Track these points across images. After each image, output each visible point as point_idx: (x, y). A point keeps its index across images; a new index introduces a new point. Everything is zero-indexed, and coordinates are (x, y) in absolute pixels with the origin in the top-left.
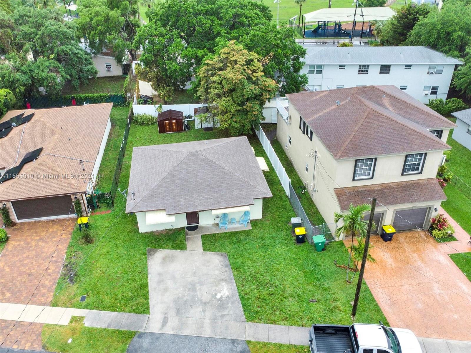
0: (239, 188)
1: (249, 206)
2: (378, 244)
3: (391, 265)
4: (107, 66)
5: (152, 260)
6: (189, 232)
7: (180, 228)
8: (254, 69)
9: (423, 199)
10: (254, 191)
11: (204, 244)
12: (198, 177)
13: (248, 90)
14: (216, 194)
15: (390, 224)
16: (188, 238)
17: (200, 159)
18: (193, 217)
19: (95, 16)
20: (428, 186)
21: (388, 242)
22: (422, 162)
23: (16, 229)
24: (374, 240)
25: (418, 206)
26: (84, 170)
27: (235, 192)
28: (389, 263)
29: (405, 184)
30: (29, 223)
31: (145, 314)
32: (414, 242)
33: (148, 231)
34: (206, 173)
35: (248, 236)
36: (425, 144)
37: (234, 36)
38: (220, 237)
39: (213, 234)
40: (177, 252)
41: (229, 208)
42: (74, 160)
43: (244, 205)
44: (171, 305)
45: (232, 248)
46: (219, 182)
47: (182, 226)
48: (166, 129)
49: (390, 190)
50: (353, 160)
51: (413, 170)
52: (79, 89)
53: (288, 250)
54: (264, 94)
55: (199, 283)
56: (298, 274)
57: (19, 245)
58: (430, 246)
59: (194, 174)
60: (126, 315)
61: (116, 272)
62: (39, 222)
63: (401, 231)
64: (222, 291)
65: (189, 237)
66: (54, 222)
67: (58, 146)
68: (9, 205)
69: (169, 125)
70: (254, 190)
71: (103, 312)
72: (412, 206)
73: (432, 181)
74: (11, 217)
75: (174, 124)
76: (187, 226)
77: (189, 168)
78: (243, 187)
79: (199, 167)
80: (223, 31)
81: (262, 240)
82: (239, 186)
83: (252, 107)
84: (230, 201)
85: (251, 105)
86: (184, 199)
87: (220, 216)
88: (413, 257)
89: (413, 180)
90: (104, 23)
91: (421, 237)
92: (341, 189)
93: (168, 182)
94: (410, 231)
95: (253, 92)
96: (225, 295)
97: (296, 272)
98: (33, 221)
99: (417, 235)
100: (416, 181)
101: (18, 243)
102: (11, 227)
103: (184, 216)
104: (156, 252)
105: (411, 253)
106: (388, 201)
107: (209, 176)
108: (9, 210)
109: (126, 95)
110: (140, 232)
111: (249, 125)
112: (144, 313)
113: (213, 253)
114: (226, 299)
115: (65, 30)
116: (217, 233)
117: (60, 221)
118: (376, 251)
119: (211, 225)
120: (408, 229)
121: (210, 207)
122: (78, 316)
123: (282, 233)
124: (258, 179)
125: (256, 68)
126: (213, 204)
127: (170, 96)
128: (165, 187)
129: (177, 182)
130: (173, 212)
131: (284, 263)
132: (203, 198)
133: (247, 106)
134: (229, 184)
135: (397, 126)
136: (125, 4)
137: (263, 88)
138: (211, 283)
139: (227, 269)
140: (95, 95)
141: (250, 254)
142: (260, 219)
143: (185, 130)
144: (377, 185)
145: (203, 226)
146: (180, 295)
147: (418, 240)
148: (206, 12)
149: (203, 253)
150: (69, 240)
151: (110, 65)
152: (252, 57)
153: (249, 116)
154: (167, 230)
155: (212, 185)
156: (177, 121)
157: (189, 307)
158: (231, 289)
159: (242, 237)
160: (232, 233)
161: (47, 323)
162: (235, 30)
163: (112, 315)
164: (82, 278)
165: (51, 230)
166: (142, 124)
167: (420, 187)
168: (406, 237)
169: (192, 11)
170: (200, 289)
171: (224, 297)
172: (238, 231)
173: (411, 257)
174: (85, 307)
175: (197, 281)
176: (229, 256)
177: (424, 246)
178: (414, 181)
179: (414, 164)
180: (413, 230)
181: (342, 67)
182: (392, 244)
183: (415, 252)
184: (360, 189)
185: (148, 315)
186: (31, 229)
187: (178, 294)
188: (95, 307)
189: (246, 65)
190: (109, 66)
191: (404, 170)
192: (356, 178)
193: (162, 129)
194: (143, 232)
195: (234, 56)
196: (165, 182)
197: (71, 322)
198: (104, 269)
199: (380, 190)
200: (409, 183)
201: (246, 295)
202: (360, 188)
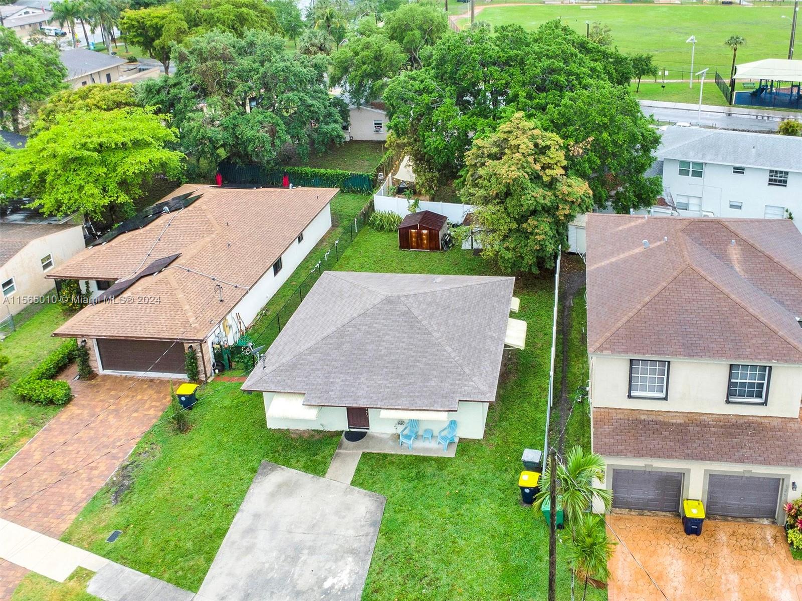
0: (442, 374)
1: (447, 413)
2: (670, 536)
3: (676, 589)
4: (375, 124)
5: (259, 485)
6: (346, 442)
7: (336, 431)
8: (549, 163)
9: (761, 459)
10: (465, 385)
11: (358, 470)
12: (382, 343)
13: (528, 197)
14: (398, 380)
15: (700, 498)
16: (338, 454)
17: (398, 311)
18: (358, 416)
19: (362, 50)
20: (779, 433)
21: (692, 536)
22: (765, 382)
23: (91, 385)
24: (667, 525)
25: (754, 471)
26: (221, 301)
27: (433, 382)
28: (672, 584)
29: (735, 421)
30: (116, 377)
31: (189, 592)
32: (745, 547)
33: (281, 428)
34: (398, 337)
35: (441, 469)
36: (770, 348)
37: (538, 103)
38: (392, 463)
39: (384, 454)
40: (306, 478)
41: (413, 410)
42: (215, 281)
43: (438, 409)
44: (241, 583)
45: (401, 489)
46: (413, 359)
47: (340, 429)
48: (412, 243)
49: (698, 429)
50: (625, 359)
51: (750, 395)
52: (306, 160)
53: (497, 515)
54: (561, 206)
55: (310, 548)
56: (491, 568)
57: (79, 415)
58: (773, 563)
59: (379, 337)
60: (160, 584)
61: (191, 497)
62: (131, 379)
63: (730, 518)
64: (339, 575)
65: (340, 453)
66: (151, 383)
67: (204, 254)
68: (93, 345)
69: (417, 238)
70: (466, 383)
71: (128, 570)
72: (741, 470)
73: (791, 424)
74: (92, 364)
75: (424, 237)
76: (348, 430)
77: (375, 325)
78: (449, 375)
79: (392, 326)
80: (522, 94)
81: (462, 484)
82: (443, 372)
83: (536, 227)
84: (418, 397)
85: (535, 223)
86: (342, 381)
87: (407, 422)
88: (727, 580)
89: (752, 416)
90: (373, 60)
91: (764, 538)
92: (607, 410)
93: (331, 344)
94: (748, 521)
95: (537, 202)
96: (340, 584)
97: (490, 564)
98: (124, 375)
99: (757, 533)
100: (757, 419)
101: (79, 412)
102: (87, 380)
103: (344, 413)
104: (273, 471)
105: (727, 572)
106: (689, 452)
107: (401, 344)
108: (89, 352)
109: (377, 176)
110: (268, 427)
111: (531, 258)
112: (190, 589)
113: (365, 491)
114: (337, 593)
115: (299, 69)
116: (391, 455)
117: (162, 382)
118: (659, 551)
119: (389, 436)
120: (743, 515)
121: (379, 403)
122: (86, 569)
123: (504, 475)
124: (486, 363)
125: (551, 162)
126: (386, 399)
127: (431, 187)
128: (321, 353)
129: (344, 346)
130: (315, 402)
131: (477, 540)
132: (375, 385)
133: (529, 224)
134: (428, 364)
135: (725, 304)
136: (413, 35)
137: (560, 197)
138: (328, 554)
139: (372, 530)
140: (329, 171)
141: (429, 507)
142: (479, 440)
143: (442, 248)
144: (678, 414)
145: (375, 434)
146: (267, 565)
147: (755, 543)
148: (506, 60)
149: (348, 490)
150: (154, 421)
151: (381, 124)
152: (548, 143)
153: (531, 242)
154: (314, 430)
155: (400, 363)
156: (430, 232)
157: (268, 594)
158: (358, 573)
159: (430, 471)
160: (416, 459)
161: (35, 571)
162: (545, 94)
163: (139, 580)
164: (136, 496)
165: (139, 397)
166: (381, 228)
167: (763, 432)
168: (734, 532)
169: (478, 58)
170: (305, 562)
171: (336, 587)
172: (428, 457)
173: (722, 581)
174: (107, 555)
175: (309, 544)
176: (387, 505)
177: (760, 562)
178: (755, 418)
179: (751, 385)
180: (755, 519)
181: (739, 170)
182: (699, 542)
183: (737, 569)
184: (643, 417)
185: (193, 594)
186: (113, 390)
187: (264, 563)
188: (122, 557)
189: (532, 154)
190: (378, 125)
191: (730, 393)
192: (633, 393)
193: (405, 242)
194: (273, 428)
195: (517, 137)
196: (325, 344)
197: (71, 578)
198: (176, 486)
199: (681, 425)
200: (742, 421)
201: (377, 592)
202: (643, 414)
